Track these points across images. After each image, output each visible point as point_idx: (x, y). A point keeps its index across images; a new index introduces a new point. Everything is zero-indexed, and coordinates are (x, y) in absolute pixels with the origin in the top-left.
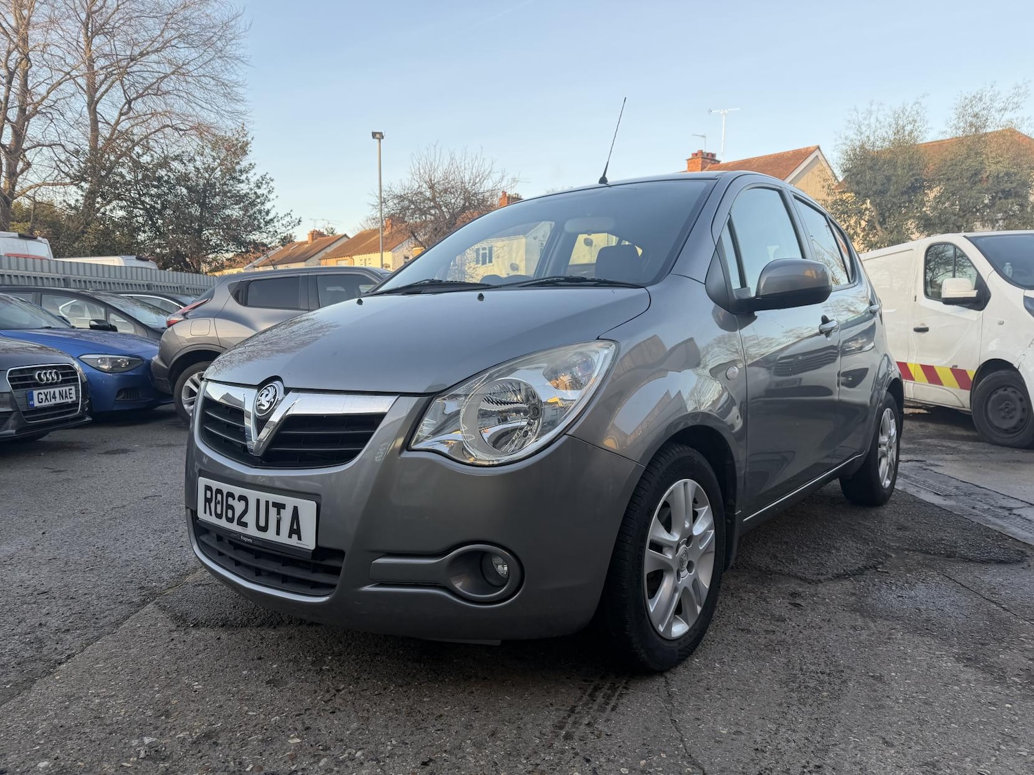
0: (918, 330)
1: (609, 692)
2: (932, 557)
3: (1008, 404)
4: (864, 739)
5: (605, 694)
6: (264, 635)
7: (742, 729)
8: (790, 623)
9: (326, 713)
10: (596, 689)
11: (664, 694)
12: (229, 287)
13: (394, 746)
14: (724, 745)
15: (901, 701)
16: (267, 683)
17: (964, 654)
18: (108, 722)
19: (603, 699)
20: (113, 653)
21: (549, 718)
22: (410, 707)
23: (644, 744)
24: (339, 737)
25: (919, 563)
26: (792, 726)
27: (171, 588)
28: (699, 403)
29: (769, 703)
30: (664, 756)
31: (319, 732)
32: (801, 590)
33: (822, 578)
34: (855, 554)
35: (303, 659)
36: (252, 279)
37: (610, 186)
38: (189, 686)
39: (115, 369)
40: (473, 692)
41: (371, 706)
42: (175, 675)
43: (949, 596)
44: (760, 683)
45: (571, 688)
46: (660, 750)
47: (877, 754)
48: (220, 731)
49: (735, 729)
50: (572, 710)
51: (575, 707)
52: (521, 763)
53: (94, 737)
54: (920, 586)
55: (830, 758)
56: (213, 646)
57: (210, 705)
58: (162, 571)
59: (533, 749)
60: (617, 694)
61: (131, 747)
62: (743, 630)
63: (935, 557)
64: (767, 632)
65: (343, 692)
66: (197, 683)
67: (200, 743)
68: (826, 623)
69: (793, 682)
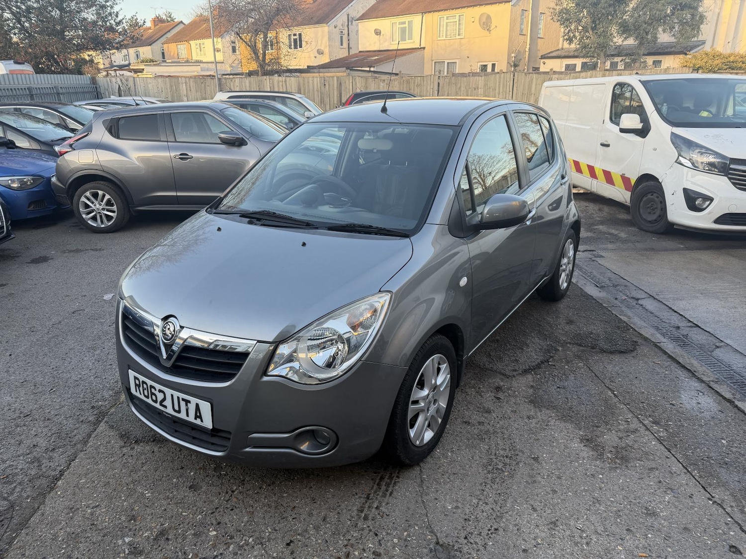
0: (603, 145)
1: (389, 480)
2: (583, 348)
3: (653, 204)
4: (522, 507)
5: (386, 483)
7: (459, 505)
8: (493, 414)
9: (229, 510)
10: (382, 479)
11: (419, 480)
13: (270, 532)
14: (449, 517)
16: (190, 488)
17: (586, 435)
18: (100, 528)
19: (385, 487)
20: (88, 469)
21: (356, 503)
22: (276, 501)
23: (406, 521)
24: (238, 528)
25: (574, 355)
26: (486, 500)
27: (113, 406)
29: (475, 483)
30: (417, 528)
31: (226, 526)
32: (502, 384)
33: (515, 373)
34: (538, 350)
35: (208, 466)
36: (120, 117)
39: (23, 186)
40: (311, 487)
41: (254, 503)
42: (132, 486)
43: (586, 386)
44: (472, 467)
45: (368, 479)
46: (415, 524)
47: (527, 517)
48: (168, 530)
49: (455, 504)
50: (368, 497)
51: (369, 494)
52: (340, 539)
53: (94, 540)
54: (571, 377)
55: (503, 522)
56: (151, 459)
57: (159, 509)
58: (103, 390)
59: (347, 528)
60: (393, 482)
61: (118, 546)
62: (466, 422)
63: (585, 348)
64: (480, 423)
65: (236, 493)
66: (147, 492)
67: (158, 539)
68: (513, 414)
69: (490, 465)
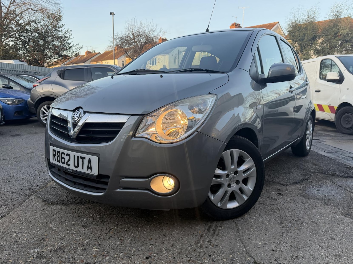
0: (316, 91)
1: (215, 228)
2: (327, 175)
3: (349, 119)
4: (312, 245)
5: (213, 230)
6: (79, 207)
7: (267, 242)
8: (279, 201)
9: (107, 238)
10: (210, 227)
11: (236, 229)
12: (57, 72)
13: (134, 251)
14: (261, 248)
15: (324, 231)
16: (83, 226)
17: (344, 212)
18: (20, 243)
19: (213, 231)
20: (20, 215)
21: (193, 239)
22: (139, 235)
23: (230, 249)
24: (113, 248)
25: (322, 178)
26: (285, 241)
27: (41, 189)
28: (245, 118)
29: (275, 232)
30: (238, 253)
31: (105, 246)
32: (281, 188)
33: (288, 184)
34: (299, 174)
35: (96, 217)
36: (66, 69)
37: (210, 33)
38: (51, 228)
39: (13, 103)
40: (163, 229)
41: (124, 235)
42: (45, 224)
43: (335, 190)
44: (271, 224)
45: (200, 227)
46: (237, 251)
47: (318, 251)
48: (65, 246)
49: (263, 242)
50: (202, 236)
51: (203, 234)
52: (184, 257)
53: (15, 249)
54: (324, 186)
55: (301, 253)
56: (59, 212)
57: (61, 236)
58: (37, 182)
59: (189, 251)
60: (218, 229)
61: (30, 253)
62: (262, 204)
63: (328, 175)
64: (271, 204)
65: (112, 230)
66: (54, 227)
67: (58, 251)
68: (292, 201)
69: (283, 224)
